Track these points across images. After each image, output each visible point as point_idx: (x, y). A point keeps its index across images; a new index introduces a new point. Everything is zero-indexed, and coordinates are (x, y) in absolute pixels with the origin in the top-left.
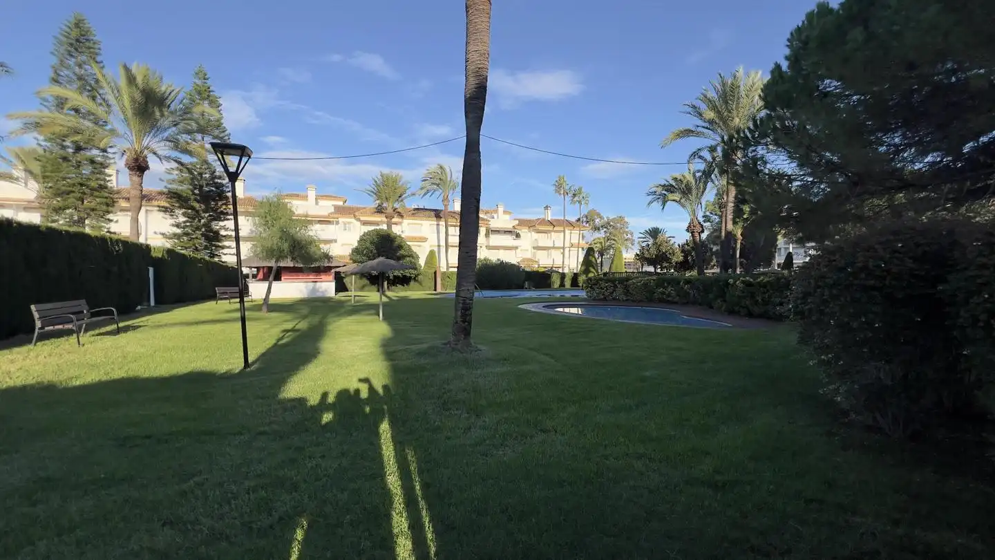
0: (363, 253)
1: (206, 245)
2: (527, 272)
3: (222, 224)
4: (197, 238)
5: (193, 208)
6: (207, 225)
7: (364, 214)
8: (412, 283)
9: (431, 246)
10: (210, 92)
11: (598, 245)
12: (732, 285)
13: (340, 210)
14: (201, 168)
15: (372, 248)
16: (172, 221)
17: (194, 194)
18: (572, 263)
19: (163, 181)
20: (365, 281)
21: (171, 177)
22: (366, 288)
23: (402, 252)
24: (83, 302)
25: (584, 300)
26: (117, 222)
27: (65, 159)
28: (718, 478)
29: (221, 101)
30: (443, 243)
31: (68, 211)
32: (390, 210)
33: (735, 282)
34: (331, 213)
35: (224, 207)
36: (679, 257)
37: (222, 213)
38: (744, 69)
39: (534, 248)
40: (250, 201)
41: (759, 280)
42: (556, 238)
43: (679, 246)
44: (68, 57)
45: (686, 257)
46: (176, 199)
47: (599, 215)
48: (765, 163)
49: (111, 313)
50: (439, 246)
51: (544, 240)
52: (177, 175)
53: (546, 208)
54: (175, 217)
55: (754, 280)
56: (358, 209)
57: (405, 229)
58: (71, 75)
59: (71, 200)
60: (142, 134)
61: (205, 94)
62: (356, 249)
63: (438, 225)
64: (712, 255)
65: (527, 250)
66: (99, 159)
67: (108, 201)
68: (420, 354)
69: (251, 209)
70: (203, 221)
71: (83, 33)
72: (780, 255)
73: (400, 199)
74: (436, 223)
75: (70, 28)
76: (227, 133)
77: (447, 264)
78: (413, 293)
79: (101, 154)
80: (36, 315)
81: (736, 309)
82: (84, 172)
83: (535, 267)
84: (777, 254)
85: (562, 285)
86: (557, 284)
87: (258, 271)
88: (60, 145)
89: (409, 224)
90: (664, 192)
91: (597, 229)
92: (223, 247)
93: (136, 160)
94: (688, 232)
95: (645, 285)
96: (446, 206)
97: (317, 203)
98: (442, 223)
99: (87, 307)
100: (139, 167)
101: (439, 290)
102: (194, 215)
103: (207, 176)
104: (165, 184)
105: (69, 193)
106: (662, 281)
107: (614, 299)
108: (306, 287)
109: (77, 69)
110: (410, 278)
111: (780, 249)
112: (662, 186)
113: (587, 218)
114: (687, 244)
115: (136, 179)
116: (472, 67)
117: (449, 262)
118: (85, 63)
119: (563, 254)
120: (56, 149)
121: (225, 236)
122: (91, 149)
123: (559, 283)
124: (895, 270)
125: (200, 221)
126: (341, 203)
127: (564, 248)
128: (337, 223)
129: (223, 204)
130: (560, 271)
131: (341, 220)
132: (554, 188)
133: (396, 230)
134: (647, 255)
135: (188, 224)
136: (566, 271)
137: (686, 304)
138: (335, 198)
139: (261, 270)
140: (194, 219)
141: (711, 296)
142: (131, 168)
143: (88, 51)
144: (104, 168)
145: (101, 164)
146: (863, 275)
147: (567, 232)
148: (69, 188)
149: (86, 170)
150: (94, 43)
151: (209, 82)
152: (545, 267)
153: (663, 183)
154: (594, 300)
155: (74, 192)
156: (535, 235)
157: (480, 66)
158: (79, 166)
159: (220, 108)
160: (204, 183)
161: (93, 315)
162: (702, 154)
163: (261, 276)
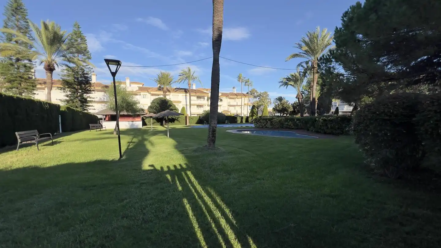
0: (153, 108)
1: (81, 105)
2: (226, 116)
3: (88, 95)
4: (76, 102)
5: (74, 88)
6: (81, 96)
7: (152, 90)
8: (176, 122)
9: (183, 105)
10: (81, 34)
11: (256, 104)
12: (318, 121)
13: (141, 89)
14: (77, 69)
15: (158, 106)
16: (64, 94)
17: (75, 81)
18: (245, 112)
19: (60, 75)
20: (155, 121)
21: (63, 73)
22: (155, 124)
23: (171, 108)
24: (36, 131)
25: (254, 128)
26: (38, 94)
27: (12, 65)
28: (333, 194)
29: (86, 38)
30: (188, 103)
31: (14, 89)
32: (165, 89)
33: (319, 120)
34: (137, 90)
35: (89, 87)
36: (291, 109)
37: (88, 90)
38: (320, 27)
39: (228, 106)
40: (99, 85)
41: (329, 118)
42: (238, 101)
43: (291, 104)
44: (12, 16)
45: (294, 109)
46: (67, 84)
47: (256, 91)
48: (334, 69)
49: (49, 136)
50: (186, 105)
51: (232, 102)
52: (66, 72)
53: (234, 88)
54: (66, 92)
55: (327, 118)
56: (149, 89)
57: (172, 97)
58: (14, 25)
59: (15, 84)
60: (51, 53)
61: (79, 35)
62: (150, 106)
63: (186, 96)
64: (305, 108)
65: (226, 107)
66: (28, 65)
67: (34, 85)
68: (195, 151)
69: (100, 88)
70: (79, 94)
71: (19, 5)
72: (333, 108)
73: (170, 84)
74: (185, 94)
75: (12, 2)
76: (89, 53)
77: (191, 113)
78: (177, 126)
79: (29, 62)
80: (18, 137)
81: (319, 130)
82: (21, 71)
83: (229, 114)
84: (332, 108)
85: (242, 122)
86: (239, 121)
87: (106, 117)
88: (9, 58)
89: (173, 95)
90: (286, 81)
91: (255, 97)
92: (89, 106)
93: (49, 66)
94: (297, 98)
95: (280, 121)
96: (190, 87)
97: (130, 86)
98: (188, 95)
99: (38, 133)
100: (50, 69)
101: (188, 124)
102: (75, 91)
103: (81, 73)
104: (61, 77)
105: (14, 81)
106: (287, 119)
107: (266, 127)
108: (129, 124)
109: (16, 22)
110: (175, 119)
111: (333, 105)
112: (286, 79)
113: (251, 93)
114: (295, 104)
115: (49, 74)
116: (216, 27)
117: (191, 112)
118: (20, 19)
119: (241, 108)
120: (8, 60)
121: (89, 101)
122: (24, 60)
123: (240, 121)
124: (395, 113)
125: (77, 94)
126: (141, 86)
127: (241, 106)
128: (140, 95)
129: (89, 86)
130: (240, 115)
131: (142, 93)
132: (237, 79)
133: (168, 98)
134: (278, 109)
135: (72, 95)
136: (243, 115)
137: (297, 129)
138: (139, 83)
139: (107, 116)
140: (75, 93)
141: (308, 125)
142: (46, 69)
143: (21, 13)
144: (31, 69)
145: (30, 67)
146: (383, 115)
147: (243, 99)
148: (14, 79)
149: (22, 70)
150: (25, 10)
151: (80, 30)
152: (234, 114)
153: (286, 77)
154: (258, 128)
155: (16, 80)
156: (229, 100)
157: (219, 27)
158: (19, 68)
159: (86, 42)
160: (79, 76)
161: (41, 137)
162: (302, 64)
163: (107, 119)
